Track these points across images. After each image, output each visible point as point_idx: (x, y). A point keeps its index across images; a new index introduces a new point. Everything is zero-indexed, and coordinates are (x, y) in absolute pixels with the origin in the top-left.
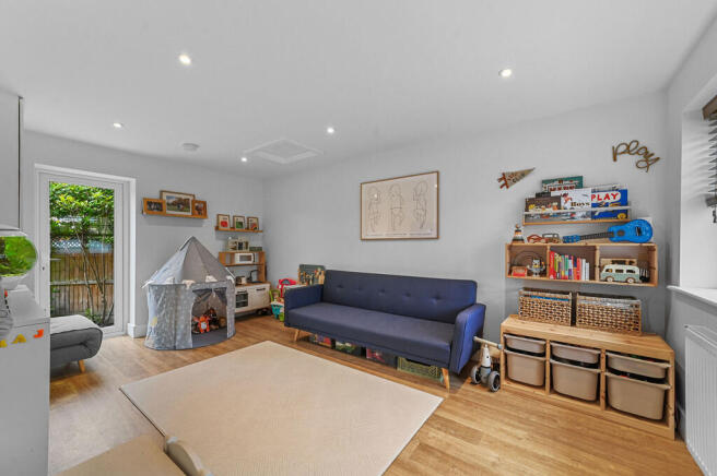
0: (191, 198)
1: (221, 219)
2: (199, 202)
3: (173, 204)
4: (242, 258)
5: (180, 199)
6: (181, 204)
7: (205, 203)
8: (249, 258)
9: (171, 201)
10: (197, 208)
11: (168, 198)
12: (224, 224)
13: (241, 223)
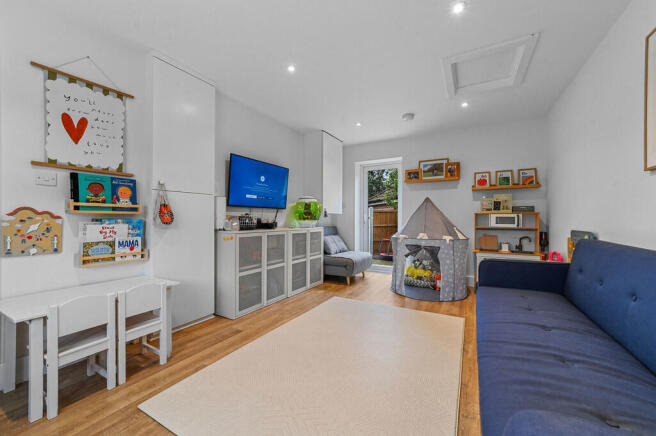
0: (445, 162)
1: (479, 177)
2: (452, 164)
3: (429, 171)
4: (499, 220)
5: (435, 165)
6: (436, 169)
7: (458, 164)
8: (511, 220)
9: (426, 169)
10: (449, 171)
11: (425, 166)
12: (482, 182)
13: (507, 179)
